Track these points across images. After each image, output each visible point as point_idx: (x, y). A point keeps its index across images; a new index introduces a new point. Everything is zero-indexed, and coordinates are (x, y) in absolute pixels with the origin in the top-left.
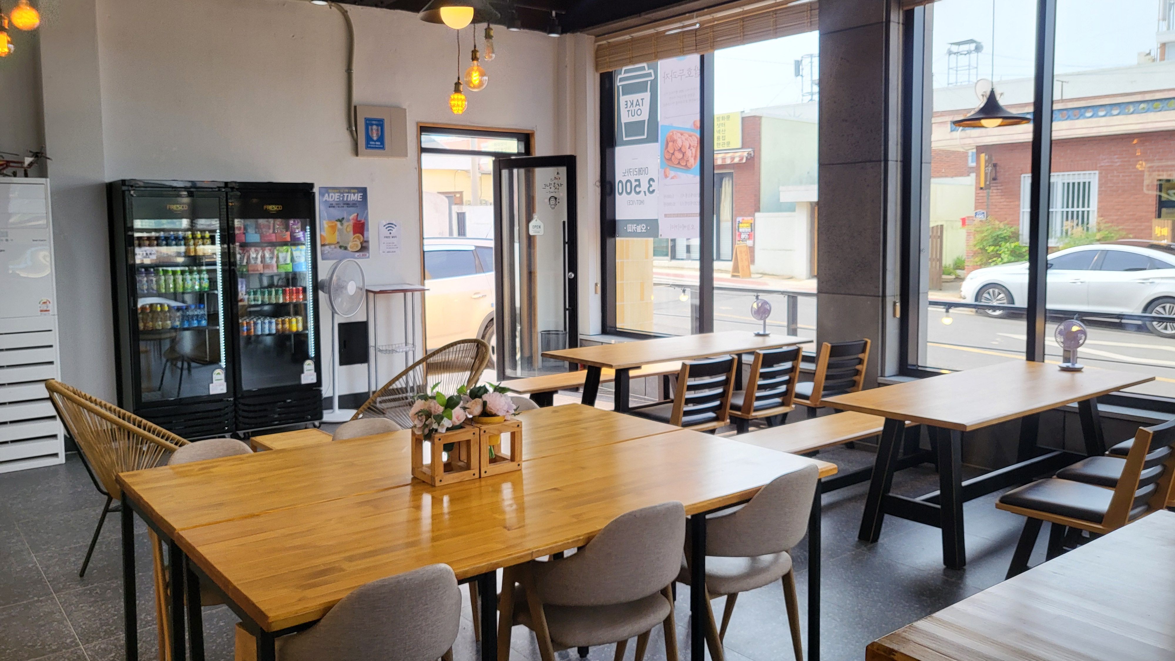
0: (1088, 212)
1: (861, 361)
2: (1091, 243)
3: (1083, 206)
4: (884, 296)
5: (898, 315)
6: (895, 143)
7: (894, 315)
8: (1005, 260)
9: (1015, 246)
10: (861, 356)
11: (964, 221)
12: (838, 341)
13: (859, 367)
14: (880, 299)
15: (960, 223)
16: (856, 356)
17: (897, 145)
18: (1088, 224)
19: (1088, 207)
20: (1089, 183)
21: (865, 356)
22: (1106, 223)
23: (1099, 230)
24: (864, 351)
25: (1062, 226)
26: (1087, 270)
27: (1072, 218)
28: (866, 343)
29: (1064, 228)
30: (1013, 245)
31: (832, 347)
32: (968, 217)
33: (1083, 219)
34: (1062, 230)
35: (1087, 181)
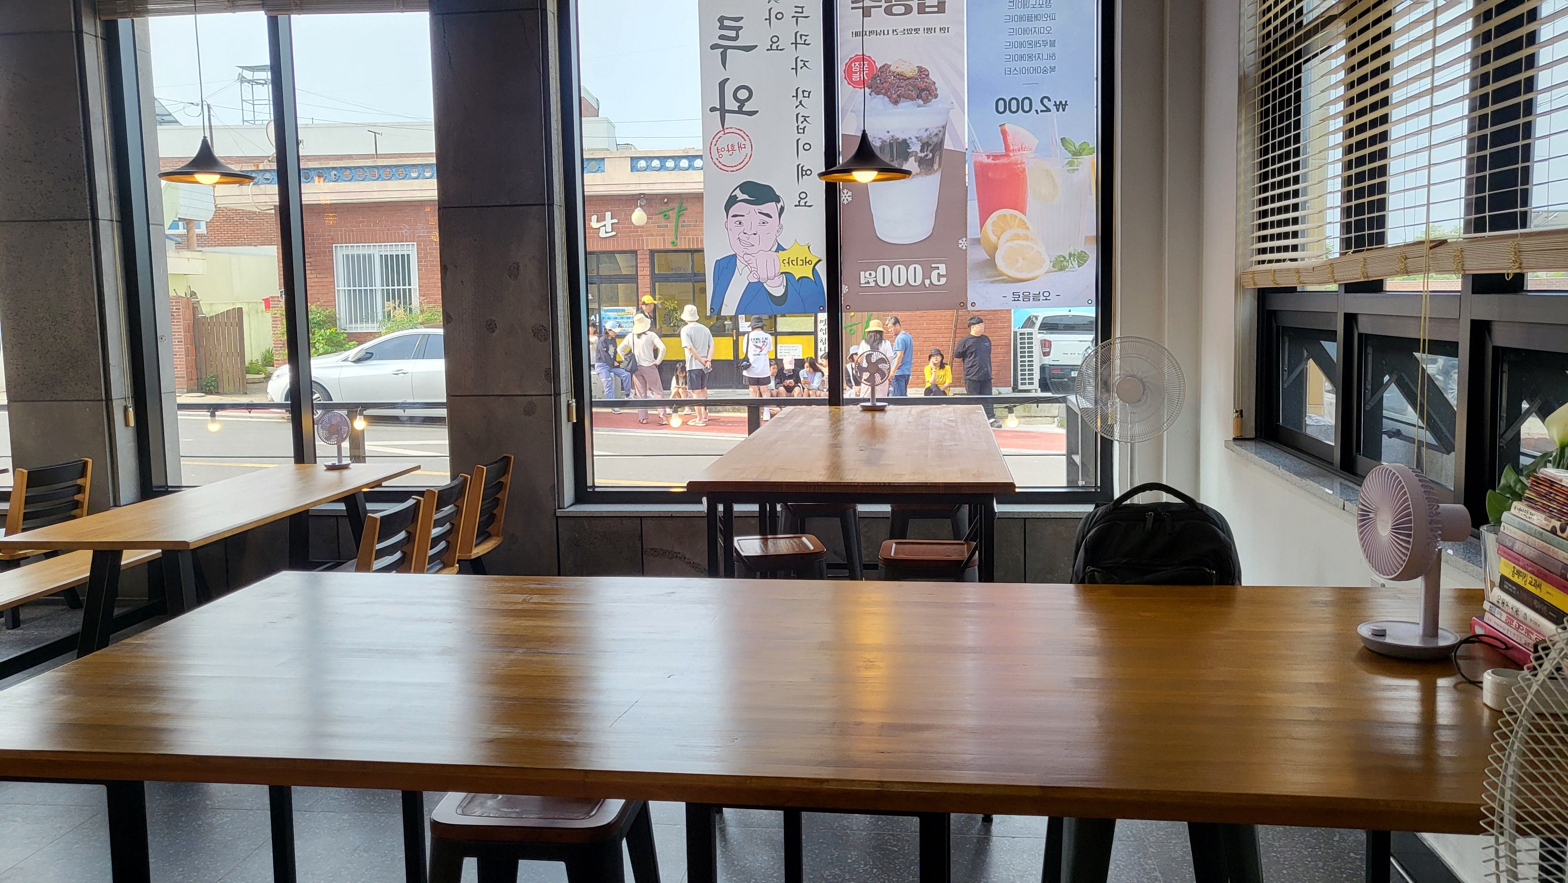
0: (410, 290)
1: (80, 489)
2: (415, 327)
3: (404, 285)
4: (109, 399)
5: (132, 423)
6: (108, 196)
7: (127, 424)
8: (321, 351)
9: (331, 333)
10: (80, 482)
11: (267, 301)
12: (37, 465)
13: (77, 497)
14: (104, 403)
15: (263, 306)
16: (70, 483)
17: (110, 199)
18: (410, 304)
19: (410, 285)
20: (408, 255)
21: (87, 482)
22: (428, 303)
23: (422, 311)
24: (83, 474)
25: (384, 308)
26: (409, 359)
27: (394, 298)
28: (86, 463)
29: (386, 309)
30: (328, 332)
31: (29, 473)
32: (272, 297)
33: (404, 298)
34: (384, 312)
35: (406, 253)
